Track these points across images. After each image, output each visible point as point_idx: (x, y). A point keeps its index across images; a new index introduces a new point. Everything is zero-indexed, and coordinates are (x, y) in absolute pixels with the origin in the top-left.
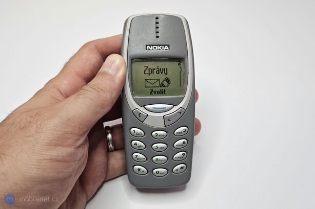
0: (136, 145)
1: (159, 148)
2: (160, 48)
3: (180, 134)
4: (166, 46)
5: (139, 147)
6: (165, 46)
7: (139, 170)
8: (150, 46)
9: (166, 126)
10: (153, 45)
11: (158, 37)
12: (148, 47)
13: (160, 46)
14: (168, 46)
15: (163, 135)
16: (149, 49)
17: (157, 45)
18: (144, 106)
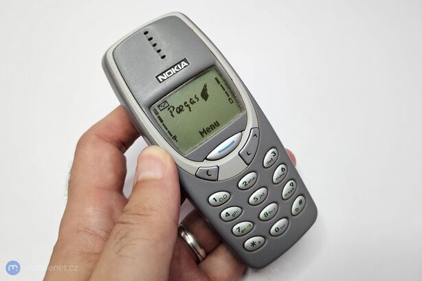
0: (229, 215)
1: (259, 198)
2: (176, 69)
3: (272, 162)
4: (183, 63)
5: (234, 215)
6: (180, 63)
7: (253, 244)
8: (161, 74)
9: (248, 165)
10: (164, 72)
11: (163, 57)
12: (160, 77)
13: (173, 67)
14: (185, 60)
15: (254, 179)
16: (164, 80)
17: (170, 68)
18: (206, 158)
